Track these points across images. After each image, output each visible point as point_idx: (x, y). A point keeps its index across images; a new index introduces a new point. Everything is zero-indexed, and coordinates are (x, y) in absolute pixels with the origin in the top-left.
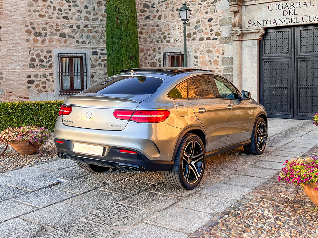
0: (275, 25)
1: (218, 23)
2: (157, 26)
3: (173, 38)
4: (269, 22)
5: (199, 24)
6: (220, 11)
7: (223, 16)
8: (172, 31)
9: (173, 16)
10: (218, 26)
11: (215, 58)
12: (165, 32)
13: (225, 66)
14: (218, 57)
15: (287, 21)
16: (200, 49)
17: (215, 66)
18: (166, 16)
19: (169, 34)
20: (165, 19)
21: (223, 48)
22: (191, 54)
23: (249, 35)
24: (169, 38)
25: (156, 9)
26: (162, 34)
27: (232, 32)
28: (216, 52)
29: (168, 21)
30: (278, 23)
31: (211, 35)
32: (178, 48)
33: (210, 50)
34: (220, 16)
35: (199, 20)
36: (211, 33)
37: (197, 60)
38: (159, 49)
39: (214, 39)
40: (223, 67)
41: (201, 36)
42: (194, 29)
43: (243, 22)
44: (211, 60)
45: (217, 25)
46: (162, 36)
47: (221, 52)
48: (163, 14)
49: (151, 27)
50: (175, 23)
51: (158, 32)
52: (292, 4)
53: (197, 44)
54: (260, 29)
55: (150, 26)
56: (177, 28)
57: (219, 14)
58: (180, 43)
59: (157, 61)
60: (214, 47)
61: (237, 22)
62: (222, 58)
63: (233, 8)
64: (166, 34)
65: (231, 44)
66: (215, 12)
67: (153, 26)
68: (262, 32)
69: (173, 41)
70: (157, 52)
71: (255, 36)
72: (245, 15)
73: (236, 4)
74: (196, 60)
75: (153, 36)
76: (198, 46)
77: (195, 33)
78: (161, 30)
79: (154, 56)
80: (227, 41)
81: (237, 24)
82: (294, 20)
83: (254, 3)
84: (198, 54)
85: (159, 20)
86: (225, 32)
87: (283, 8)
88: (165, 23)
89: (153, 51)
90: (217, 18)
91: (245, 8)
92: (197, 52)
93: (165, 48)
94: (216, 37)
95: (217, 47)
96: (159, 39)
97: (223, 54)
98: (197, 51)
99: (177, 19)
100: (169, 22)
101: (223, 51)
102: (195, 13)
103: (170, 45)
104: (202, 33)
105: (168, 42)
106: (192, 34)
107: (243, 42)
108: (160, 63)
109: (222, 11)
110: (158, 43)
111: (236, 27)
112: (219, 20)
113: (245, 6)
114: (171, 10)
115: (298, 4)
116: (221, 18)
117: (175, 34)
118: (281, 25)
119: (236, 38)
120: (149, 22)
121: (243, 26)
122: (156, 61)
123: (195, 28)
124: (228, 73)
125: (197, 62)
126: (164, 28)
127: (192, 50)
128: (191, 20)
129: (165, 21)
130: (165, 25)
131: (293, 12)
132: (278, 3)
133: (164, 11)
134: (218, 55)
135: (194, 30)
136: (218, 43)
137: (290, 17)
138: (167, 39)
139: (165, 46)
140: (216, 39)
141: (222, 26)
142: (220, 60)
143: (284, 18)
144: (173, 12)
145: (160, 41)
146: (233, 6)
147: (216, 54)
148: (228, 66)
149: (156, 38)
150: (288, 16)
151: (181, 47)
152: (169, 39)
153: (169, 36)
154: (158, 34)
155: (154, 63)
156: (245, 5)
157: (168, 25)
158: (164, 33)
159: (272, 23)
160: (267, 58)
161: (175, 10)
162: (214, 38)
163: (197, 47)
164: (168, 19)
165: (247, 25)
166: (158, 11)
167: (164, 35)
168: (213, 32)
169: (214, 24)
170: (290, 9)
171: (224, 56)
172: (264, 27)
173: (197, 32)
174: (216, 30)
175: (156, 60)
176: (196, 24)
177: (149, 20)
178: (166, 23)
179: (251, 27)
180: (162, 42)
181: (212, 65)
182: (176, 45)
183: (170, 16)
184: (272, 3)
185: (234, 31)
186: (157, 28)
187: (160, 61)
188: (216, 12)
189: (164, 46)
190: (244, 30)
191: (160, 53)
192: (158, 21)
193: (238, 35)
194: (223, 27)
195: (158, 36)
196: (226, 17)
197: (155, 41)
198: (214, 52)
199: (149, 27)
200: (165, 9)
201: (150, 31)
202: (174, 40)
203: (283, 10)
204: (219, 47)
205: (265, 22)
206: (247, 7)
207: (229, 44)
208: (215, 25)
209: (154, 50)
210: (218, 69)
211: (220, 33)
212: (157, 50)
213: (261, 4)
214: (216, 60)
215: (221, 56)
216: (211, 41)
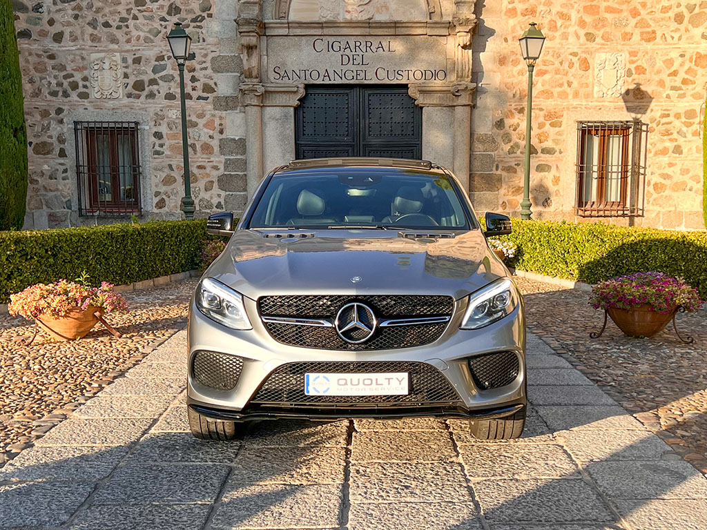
0: (327, 82)
1: (208, 64)
2: (52, 57)
3: (96, 89)
4: (315, 74)
5: (162, 63)
6: (211, 39)
7: (218, 52)
8: (93, 72)
9: (94, 38)
10: (209, 71)
11: (205, 139)
12: (73, 72)
13: (226, 157)
14: (210, 137)
15: (349, 75)
16: (168, 117)
17: (204, 156)
18: (76, 37)
19: (85, 79)
20: (72, 44)
21: (221, 118)
22: (147, 128)
23: (278, 95)
24: (85, 87)
25: (46, 17)
26: (65, 77)
27: (244, 87)
28: (205, 126)
29: (83, 49)
30: (332, 78)
31: (194, 89)
32: (110, 112)
33: (191, 121)
34: (212, 52)
35: (163, 54)
36: (194, 84)
37: (161, 142)
38: (59, 111)
39: (200, 98)
40: (223, 158)
41: (170, 89)
42: (150, 71)
43: (263, 70)
44: (196, 142)
45: (206, 69)
46: (66, 83)
47: (218, 128)
48: (67, 30)
49: (32, 59)
50: (102, 55)
51: (55, 72)
52: (358, 44)
53: (160, 106)
54: (300, 86)
55: (30, 54)
56: (106, 66)
57: (209, 46)
58: (116, 102)
59: (55, 139)
60: (201, 116)
61: (255, 68)
62: (221, 140)
63: (248, 38)
64: (78, 77)
65: (238, 111)
66: (201, 40)
67: (39, 56)
68: (302, 92)
69: (98, 96)
70: (52, 118)
71: (288, 98)
72: (267, 55)
73: (253, 32)
74: (158, 142)
75: (41, 79)
76: (162, 111)
77: (153, 82)
78: (63, 68)
79: (46, 128)
80: (231, 104)
81: (254, 73)
82: (362, 75)
83: (286, 34)
84: (163, 129)
85: (56, 45)
86: (225, 85)
87: (342, 50)
88: (74, 52)
89: (41, 116)
90: (206, 55)
91: (267, 41)
92: (160, 125)
93: (74, 109)
94: (205, 95)
95: (208, 116)
96: (57, 89)
97: (221, 132)
98: (161, 122)
99: (105, 47)
100: (83, 52)
101: (221, 125)
102: (152, 38)
103: (89, 104)
104: (172, 84)
105: (84, 96)
106: (146, 84)
107: (264, 108)
108: (62, 146)
109: (216, 40)
110: (54, 99)
111: (252, 77)
112: (209, 58)
113: (267, 36)
114: (89, 24)
115: (369, 44)
116: (213, 55)
117: (102, 81)
118: (338, 81)
119: (253, 100)
120: (27, 45)
121: (264, 77)
122: (49, 140)
123: (155, 71)
124: (235, 171)
125: (161, 146)
126: (72, 65)
127: (149, 118)
128: (144, 52)
129: (74, 48)
130: (72, 57)
131: (359, 60)
132: (333, 39)
133: (69, 24)
134: (211, 133)
135: (152, 76)
136: (210, 107)
137: (354, 68)
138: (81, 89)
139: (75, 105)
140: (207, 99)
141: (219, 72)
142: (215, 144)
143: (344, 68)
144: (95, 28)
145: (60, 94)
146: (246, 34)
147: (206, 130)
148: (232, 157)
149: (49, 86)
150: (350, 66)
151: (119, 111)
152: (85, 90)
153: (85, 83)
154: (55, 77)
155: (44, 144)
156: (267, 34)
157: (83, 58)
158: (72, 76)
159: (322, 77)
160: (309, 143)
161: (100, 24)
162: (199, 96)
163: (159, 113)
164: (83, 43)
165: (272, 75)
166: (51, 22)
167: (71, 80)
168: (197, 84)
169: (198, 67)
170: (354, 53)
171: (224, 136)
172: (306, 82)
173: (160, 82)
174: (203, 80)
175: (51, 137)
176: (157, 63)
177: (27, 42)
178: (77, 52)
179: (280, 81)
180: (66, 95)
181: (198, 154)
182: (106, 105)
183: (87, 37)
184: (321, 38)
185: (248, 87)
186: (52, 62)
187: (61, 140)
188: (204, 41)
189: (73, 106)
190: (268, 85)
191: (61, 122)
192: (54, 47)
193: (259, 94)
194: (219, 74)
195: (54, 82)
196: (226, 54)
197: (45, 91)
198: (200, 126)
199: (29, 58)
200: (72, 20)
201: (31, 67)
202: (99, 93)
203: (341, 53)
204: (214, 116)
205: (307, 73)
206: (271, 39)
207: (236, 111)
208: (202, 69)
209: (45, 114)
210: (211, 164)
211: (213, 86)
212: (53, 114)
213: (298, 37)
214: (207, 144)
215: (217, 136)
216: (193, 103)
